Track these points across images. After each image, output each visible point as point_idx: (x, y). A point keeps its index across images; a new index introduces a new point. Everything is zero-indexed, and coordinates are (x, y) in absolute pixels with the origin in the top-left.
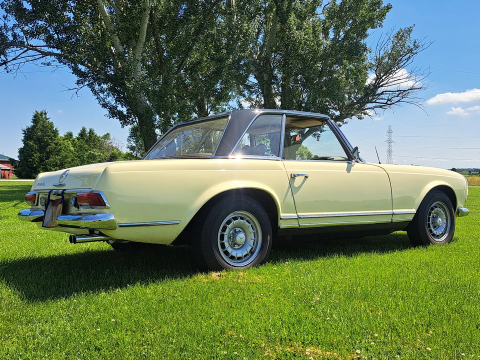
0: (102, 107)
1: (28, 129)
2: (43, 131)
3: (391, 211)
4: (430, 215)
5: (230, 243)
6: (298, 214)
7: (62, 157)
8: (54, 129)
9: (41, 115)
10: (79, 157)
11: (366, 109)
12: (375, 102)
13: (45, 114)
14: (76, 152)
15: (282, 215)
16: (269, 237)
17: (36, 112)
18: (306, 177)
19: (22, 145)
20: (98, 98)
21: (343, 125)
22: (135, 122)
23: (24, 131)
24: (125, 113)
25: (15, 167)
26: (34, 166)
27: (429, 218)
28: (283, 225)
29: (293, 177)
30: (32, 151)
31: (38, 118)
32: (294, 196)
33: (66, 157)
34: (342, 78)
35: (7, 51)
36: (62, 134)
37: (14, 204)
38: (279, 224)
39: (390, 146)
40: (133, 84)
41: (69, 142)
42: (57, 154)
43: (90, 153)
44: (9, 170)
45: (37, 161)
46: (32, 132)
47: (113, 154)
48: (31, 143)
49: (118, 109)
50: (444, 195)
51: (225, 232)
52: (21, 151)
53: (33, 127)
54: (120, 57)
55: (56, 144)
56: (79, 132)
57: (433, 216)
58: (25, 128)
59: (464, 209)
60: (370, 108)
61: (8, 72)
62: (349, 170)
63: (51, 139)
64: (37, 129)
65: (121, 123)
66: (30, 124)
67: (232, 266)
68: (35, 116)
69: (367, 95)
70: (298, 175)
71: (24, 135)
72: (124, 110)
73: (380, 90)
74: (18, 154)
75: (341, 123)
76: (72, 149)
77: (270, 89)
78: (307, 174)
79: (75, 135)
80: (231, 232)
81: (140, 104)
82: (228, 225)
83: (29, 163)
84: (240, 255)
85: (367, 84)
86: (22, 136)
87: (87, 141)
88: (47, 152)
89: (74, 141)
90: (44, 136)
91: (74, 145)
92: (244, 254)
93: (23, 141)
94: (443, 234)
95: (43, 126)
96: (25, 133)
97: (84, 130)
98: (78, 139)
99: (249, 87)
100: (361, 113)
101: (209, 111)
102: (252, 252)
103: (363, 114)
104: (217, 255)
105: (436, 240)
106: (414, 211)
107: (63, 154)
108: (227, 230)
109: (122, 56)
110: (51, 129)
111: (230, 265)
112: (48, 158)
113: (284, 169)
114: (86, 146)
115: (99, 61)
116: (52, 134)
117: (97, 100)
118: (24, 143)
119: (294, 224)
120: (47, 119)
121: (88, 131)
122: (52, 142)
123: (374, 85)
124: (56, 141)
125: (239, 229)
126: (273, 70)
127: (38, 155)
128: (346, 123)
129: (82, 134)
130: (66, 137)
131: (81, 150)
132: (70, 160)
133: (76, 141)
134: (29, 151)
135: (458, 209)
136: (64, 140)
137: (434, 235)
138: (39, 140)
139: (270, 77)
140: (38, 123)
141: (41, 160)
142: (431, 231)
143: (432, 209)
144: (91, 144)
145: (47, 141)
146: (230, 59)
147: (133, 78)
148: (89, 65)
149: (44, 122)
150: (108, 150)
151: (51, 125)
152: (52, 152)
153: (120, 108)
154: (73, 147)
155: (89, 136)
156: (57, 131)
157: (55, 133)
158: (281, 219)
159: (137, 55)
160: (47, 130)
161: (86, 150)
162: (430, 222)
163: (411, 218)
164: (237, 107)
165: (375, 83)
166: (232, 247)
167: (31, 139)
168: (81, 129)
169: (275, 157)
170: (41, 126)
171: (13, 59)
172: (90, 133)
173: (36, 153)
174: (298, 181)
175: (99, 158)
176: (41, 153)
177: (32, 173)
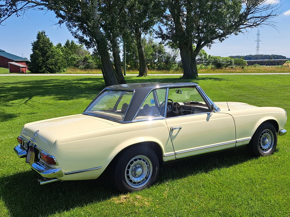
0: (75, 38)
1: (35, 43)
2: (44, 43)
3: (235, 140)
4: (261, 138)
5: (133, 174)
6: (176, 152)
7: (56, 59)
8: (50, 42)
9: (42, 34)
10: (66, 59)
11: (240, 29)
12: (246, 24)
13: (44, 33)
14: (64, 56)
15: (165, 154)
16: (157, 168)
17: (39, 32)
18: (180, 128)
19: (32, 53)
20: (72, 32)
21: (225, 39)
22: (95, 46)
23: (33, 44)
24: (88, 41)
25: (29, 66)
26: (40, 65)
27: (260, 140)
28: (165, 159)
29: (172, 130)
30: (38, 56)
31: (40, 36)
32: (172, 141)
33: (58, 59)
34: (224, 11)
35: (17, 3)
36: (55, 45)
37: (25, 101)
38: (163, 159)
39: (258, 44)
40: (93, 23)
41: (60, 49)
42: (52, 58)
43: (72, 57)
44: (25, 67)
45: (41, 62)
46: (37, 45)
47: (86, 57)
48: (37, 51)
49: (84, 38)
50: (270, 125)
51: (129, 169)
52: (32, 56)
53: (38, 41)
54: (84, 5)
55: (52, 52)
56: (65, 42)
57: (263, 138)
58: (33, 42)
59: (284, 131)
60: (242, 28)
61: (18, 16)
62: (208, 119)
63: (49, 48)
64: (40, 42)
65: (86, 47)
66: (36, 40)
67: (134, 188)
68: (39, 35)
69: (241, 20)
70: (175, 129)
71: (33, 47)
72: (88, 39)
73: (249, 17)
74: (30, 58)
75: (224, 38)
76: (62, 53)
77: (179, 19)
78: (181, 126)
79: (63, 45)
80: (134, 168)
81: (98, 34)
82: (131, 164)
83: (36, 64)
84: (139, 181)
85: (241, 12)
86: (32, 47)
87: (70, 48)
88: (47, 56)
89: (62, 48)
90: (44, 47)
91: (63, 51)
92: (141, 180)
93: (32, 50)
94: (269, 148)
95: (43, 41)
96: (33, 45)
97: (68, 42)
98: (65, 47)
99: (166, 17)
100: (237, 31)
101: (141, 32)
102: (146, 178)
103: (238, 32)
104: (125, 183)
105: (265, 152)
106: (250, 138)
107: (56, 57)
108: (131, 168)
109: (85, 5)
110: (48, 43)
111: (133, 188)
112: (47, 60)
113: (166, 125)
114: (70, 51)
115: (72, 8)
116: (49, 46)
117: (71, 34)
118: (33, 51)
119: (173, 158)
120: (46, 36)
121: (70, 42)
122: (49, 51)
123: (245, 13)
124: (51, 50)
125: (139, 165)
126: (180, 6)
127: (41, 58)
128: (227, 38)
129: (67, 44)
130: (58, 46)
131: (67, 54)
132: (60, 61)
133: (64, 48)
134: (36, 56)
135: (280, 132)
136: (56, 48)
137: (263, 150)
138: (41, 50)
139: (178, 11)
140: (40, 39)
141: (44, 61)
142: (261, 148)
143: (262, 134)
144: (73, 50)
145: (46, 50)
146: (152, 4)
147: (92, 19)
148: (66, 10)
149: (44, 38)
150: (82, 55)
151: (48, 40)
152: (50, 56)
153: (85, 38)
154: (62, 52)
155: (71, 45)
156: (52, 44)
157: (51, 44)
158: (164, 156)
159: (94, 3)
160: (46, 43)
161: (70, 54)
162: (261, 142)
163: (248, 142)
164: (158, 30)
165: (246, 12)
166: (134, 177)
167: (37, 49)
168: (67, 41)
169: (161, 117)
170: (42, 41)
171: (20, 9)
172: (72, 43)
173: (40, 57)
174: (175, 132)
175: (78, 60)
176: (43, 57)
177: (38, 69)
